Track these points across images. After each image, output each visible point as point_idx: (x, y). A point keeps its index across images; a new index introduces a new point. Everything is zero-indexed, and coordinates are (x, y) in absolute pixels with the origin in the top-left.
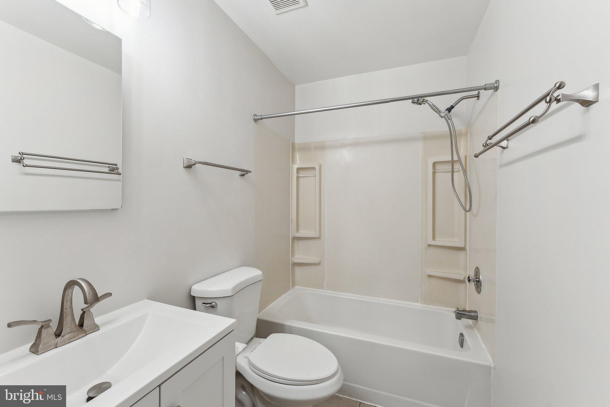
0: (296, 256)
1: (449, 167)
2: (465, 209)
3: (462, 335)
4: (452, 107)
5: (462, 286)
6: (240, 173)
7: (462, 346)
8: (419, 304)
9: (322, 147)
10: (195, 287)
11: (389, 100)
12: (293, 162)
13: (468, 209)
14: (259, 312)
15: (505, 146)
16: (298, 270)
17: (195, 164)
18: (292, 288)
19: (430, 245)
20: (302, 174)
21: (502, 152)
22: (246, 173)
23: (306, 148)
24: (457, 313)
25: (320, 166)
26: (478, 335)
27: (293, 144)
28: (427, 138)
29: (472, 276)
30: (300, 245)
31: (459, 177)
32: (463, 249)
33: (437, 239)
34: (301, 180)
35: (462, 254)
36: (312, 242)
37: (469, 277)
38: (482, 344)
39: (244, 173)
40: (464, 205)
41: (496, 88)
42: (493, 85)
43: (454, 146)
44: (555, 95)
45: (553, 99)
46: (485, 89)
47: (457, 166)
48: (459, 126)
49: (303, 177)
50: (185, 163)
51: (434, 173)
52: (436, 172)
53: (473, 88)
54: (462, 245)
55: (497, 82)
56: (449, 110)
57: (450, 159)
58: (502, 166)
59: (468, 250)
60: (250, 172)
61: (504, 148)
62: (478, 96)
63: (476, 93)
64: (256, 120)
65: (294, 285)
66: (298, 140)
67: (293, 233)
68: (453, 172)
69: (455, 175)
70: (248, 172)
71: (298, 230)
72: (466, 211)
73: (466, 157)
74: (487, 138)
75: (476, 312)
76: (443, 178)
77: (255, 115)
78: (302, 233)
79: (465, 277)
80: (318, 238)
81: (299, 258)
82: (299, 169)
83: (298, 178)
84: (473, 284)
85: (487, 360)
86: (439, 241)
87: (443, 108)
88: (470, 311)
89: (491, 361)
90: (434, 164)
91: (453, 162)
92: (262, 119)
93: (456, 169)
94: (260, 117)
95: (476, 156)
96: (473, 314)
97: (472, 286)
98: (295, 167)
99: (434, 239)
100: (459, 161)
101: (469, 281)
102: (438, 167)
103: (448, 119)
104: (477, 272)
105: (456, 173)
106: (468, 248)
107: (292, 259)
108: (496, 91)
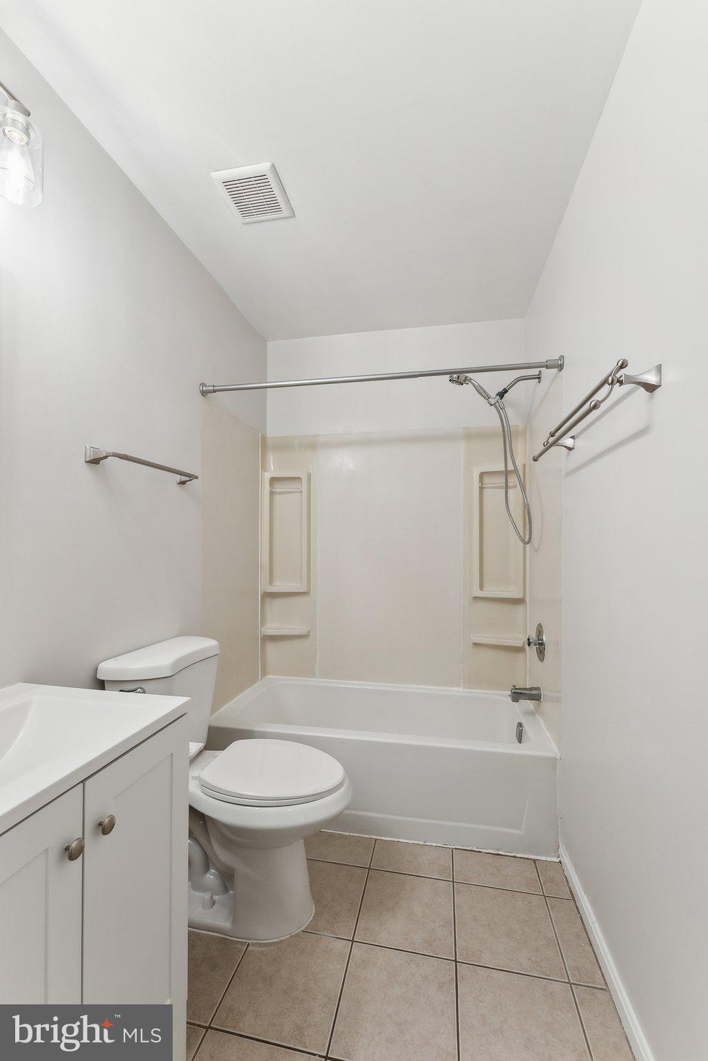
0: (269, 625)
1: (501, 480)
2: (523, 541)
3: (520, 725)
4: (505, 391)
5: (520, 656)
6: (178, 478)
7: (520, 741)
8: (461, 689)
9: (312, 445)
10: (103, 666)
11: (418, 374)
12: (264, 468)
13: (527, 542)
14: (212, 713)
15: (571, 446)
16: (271, 648)
17: (106, 457)
18: (261, 679)
19: (475, 598)
20: (278, 488)
21: (568, 454)
22: (188, 479)
23: (284, 446)
24: (514, 692)
25: (309, 476)
26: (542, 722)
27: (264, 438)
28: (471, 436)
29: (534, 636)
30: (275, 606)
31: (515, 494)
32: (520, 601)
33: (485, 588)
34: (277, 498)
35: (520, 608)
36: (295, 600)
37: (529, 639)
38: (546, 730)
39: (186, 479)
40: (522, 534)
41: (561, 367)
42: (556, 362)
43: (508, 452)
44: (618, 375)
45: (615, 381)
46: (547, 367)
47: (513, 480)
48: (514, 420)
49: (281, 493)
50: (88, 454)
51: (481, 489)
52: (484, 488)
53: (530, 365)
54: (520, 596)
55: (562, 357)
56: (502, 394)
57: (504, 470)
58: (568, 474)
59: (528, 602)
60: (197, 478)
61: (570, 449)
62: (539, 378)
63: (535, 372)
64: (204, 393)
65: (264, 673)
66: (271, 432)
67: (263, 586)
68: (507, 488)
69: (511, 492)
70: (192, 477)
71: (271, 582)
72: (525, 543)
73: (524, 465)
74: (548, 435)
75: (538, 689)
76: (494, 496)
77: (203, 385)
78: (279, 586)
79: (524, 643)
80: (305, 593)
81: (272, 628)
82: (273, 480)
83: (272, 493)
84: (534, 648)
85: (552, 749)
86: (489, 592)
87: (493, 392)
88: (531, 689)
89: (557, 750)
90: (482, 475)
91: (506, 473)
92: (214, 391)
93: (511, 484)
94: (212, 388)
95: (535, 460)
96: (534, 692)
97: (532, 651)
98: (268, 476)
99: (481, 587)
100: (516, 471)
101: (529, 645)
102: (487, 480)
103: (500, 409)
104: (540, 632)
105: (511, 490)
106: (527, 600)
107: (262, 630)
108: (561, 370)
